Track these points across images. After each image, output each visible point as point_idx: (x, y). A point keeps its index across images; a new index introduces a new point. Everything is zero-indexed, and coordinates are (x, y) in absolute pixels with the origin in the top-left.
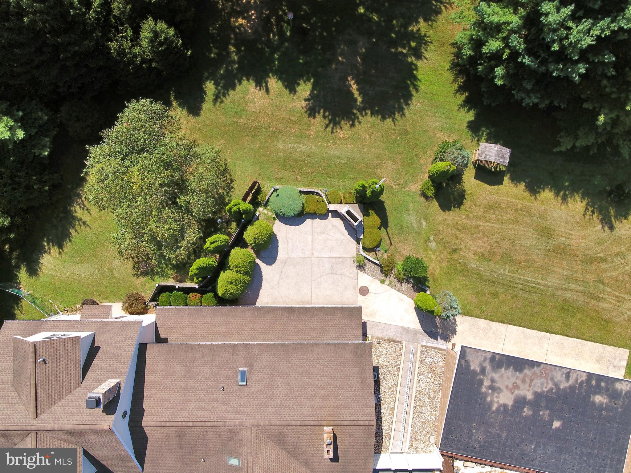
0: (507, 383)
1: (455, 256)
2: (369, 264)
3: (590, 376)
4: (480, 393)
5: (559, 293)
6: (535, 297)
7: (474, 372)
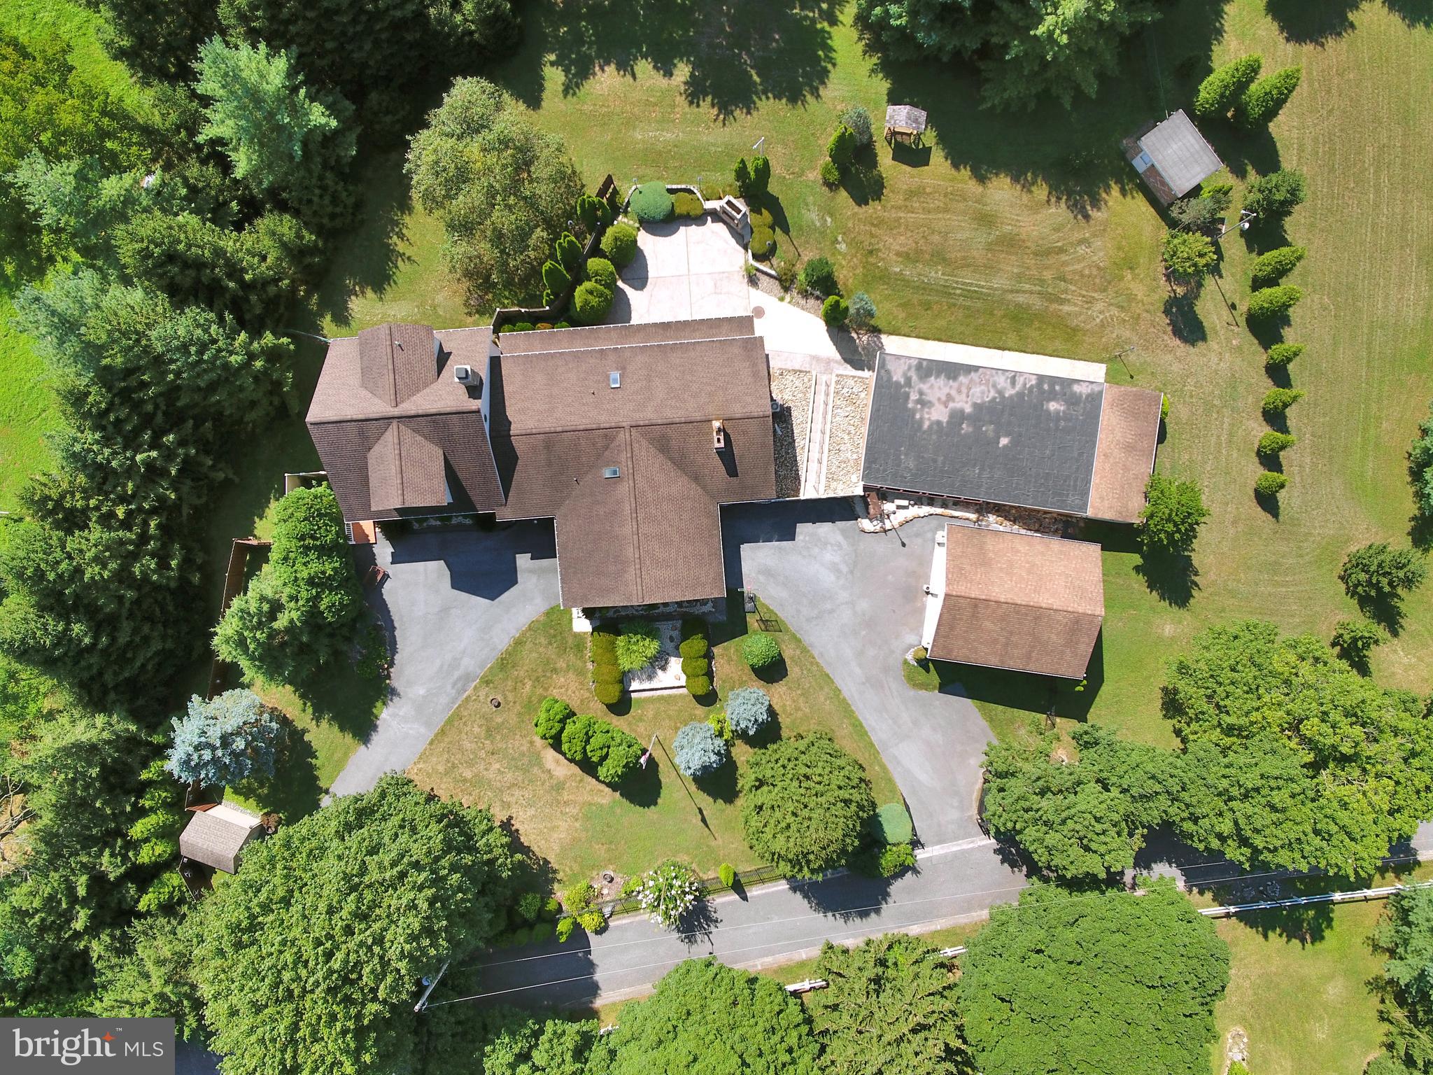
0: (938, 394)
1: (872, 260)
2: (763, 278)
3: (1041, 378)
4: (907, 409)
5: (1010, 297)
6: (979, 304)
7: (897, 383)
